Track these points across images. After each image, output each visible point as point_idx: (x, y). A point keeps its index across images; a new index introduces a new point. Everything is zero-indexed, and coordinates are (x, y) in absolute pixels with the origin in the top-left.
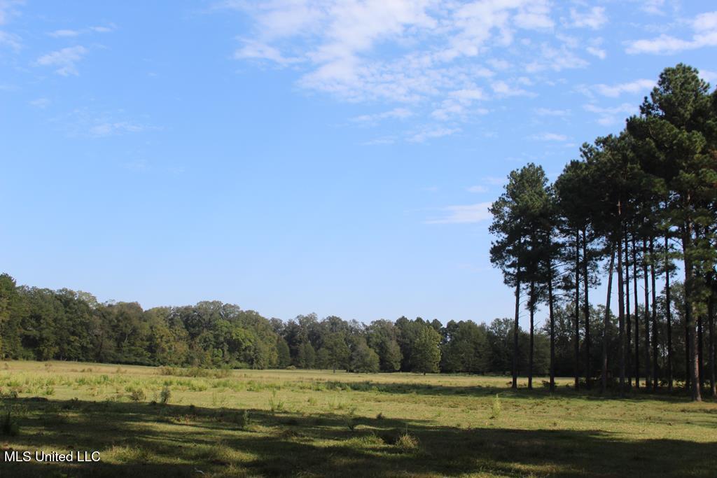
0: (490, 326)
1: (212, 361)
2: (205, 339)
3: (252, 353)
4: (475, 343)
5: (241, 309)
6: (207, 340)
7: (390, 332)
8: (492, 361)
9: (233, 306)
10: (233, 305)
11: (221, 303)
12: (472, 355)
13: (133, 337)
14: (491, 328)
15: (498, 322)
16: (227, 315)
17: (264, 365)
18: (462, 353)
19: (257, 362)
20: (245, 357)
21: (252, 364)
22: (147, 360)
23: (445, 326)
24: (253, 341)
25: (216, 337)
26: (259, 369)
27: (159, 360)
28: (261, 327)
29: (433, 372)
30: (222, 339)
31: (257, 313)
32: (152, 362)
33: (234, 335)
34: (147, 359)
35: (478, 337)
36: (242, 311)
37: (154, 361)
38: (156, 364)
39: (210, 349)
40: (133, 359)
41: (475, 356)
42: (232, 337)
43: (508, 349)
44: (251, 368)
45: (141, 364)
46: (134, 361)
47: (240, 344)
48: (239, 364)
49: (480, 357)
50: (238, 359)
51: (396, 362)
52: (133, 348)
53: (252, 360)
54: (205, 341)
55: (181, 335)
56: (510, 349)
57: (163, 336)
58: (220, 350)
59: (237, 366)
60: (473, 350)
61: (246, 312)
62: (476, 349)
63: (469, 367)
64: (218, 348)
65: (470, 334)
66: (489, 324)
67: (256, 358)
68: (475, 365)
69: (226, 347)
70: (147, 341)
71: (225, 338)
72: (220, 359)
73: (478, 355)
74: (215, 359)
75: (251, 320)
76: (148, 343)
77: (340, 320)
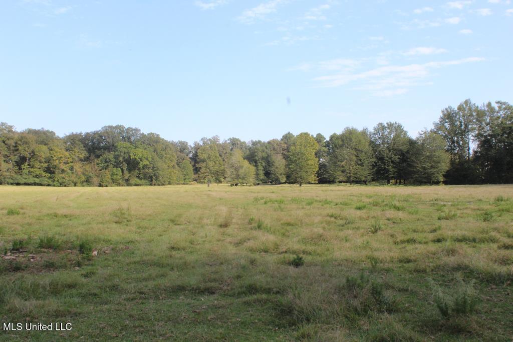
0: (373, 131)
1: (112, 179)
2: (106, 160)
3: (151, 171)
4: (356, 150)
5: (141, 132)
6: (108, 160)
7: (276, 147)
8: (376, 169)
9: (134, 130)
10: (134, 128)
11: (123, 127)
12: (353, 163)
13: (32, 160)
14: (374, 134)
15: (381, 127)
16: (129, 138)
17: (164, 181)
18: (342, 162)
19: (157, 179)
20: (145, 175)
21: (152, 180)
22: (46, 181)
23: (328, 139)
24: (150, 159)
25: (116, 157)
26: (159, 185)
27: (58, 181)
28: (159, 147)
29: (310, 183)
30: (121, 159)
31: (158, 135)
32: (51, 183)
33: (131, 155)
34: (47, 179)
35: (360, 144)
36: (143, 134)
37: (54, 181)
38: (55, 183)
39: (110, 169)
40: (32, 180)
41: (357, 164)
42: (130, 157)
43: (393, 156)
44: (151, 185)
45: (41, 185)
46: (33, 182)
47: (138, 163)
48: (139, 182)
49: (362, 165)
50: (138, 177)
51: (281, 174)
52: (32, 170)
53: (151, 177)
54: (106, 162)
55: (80, 156)
56: (395, 155)
57: (61, 158)
58: (119, 169)
59: (137, 183)
60: (354, 158)
61: (148, 134)
62: (357, 156)
63: (350, 177)
64: (117, 167)
65: (351, 140)
66: (371, 129)
67: (155, 175)
68: (356, 174)
69: (125, 166)
70: (46, 162)
71: (124, 158)
72: (119, 178)
73: (359, 162)
74: (115, 177)
75: (153, 141)
76: (46, 165)
77: (240, 141)
